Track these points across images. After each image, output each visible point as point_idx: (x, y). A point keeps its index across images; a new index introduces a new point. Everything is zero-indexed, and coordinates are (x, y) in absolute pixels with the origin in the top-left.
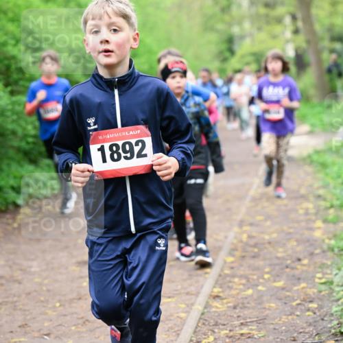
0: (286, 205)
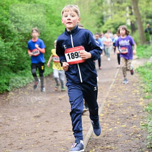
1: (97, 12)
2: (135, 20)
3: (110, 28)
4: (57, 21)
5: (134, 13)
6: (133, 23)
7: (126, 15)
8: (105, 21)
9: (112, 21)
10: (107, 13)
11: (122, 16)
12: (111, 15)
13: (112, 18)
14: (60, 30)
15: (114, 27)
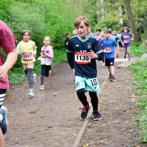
0: (119, 88)
1: (91, 11)
2: (127, 19)
3: (103, 27)
4: (52, 20)
5: (126, 13)
6: (125, 22)
7: (119, 14)
8: (98, 20)
9: (105, 20)
10: (101, 12)
11: (114, 15)
12: (105, 15)
13: (105, 17)
14: (54, 29)
15: (107, 26)
